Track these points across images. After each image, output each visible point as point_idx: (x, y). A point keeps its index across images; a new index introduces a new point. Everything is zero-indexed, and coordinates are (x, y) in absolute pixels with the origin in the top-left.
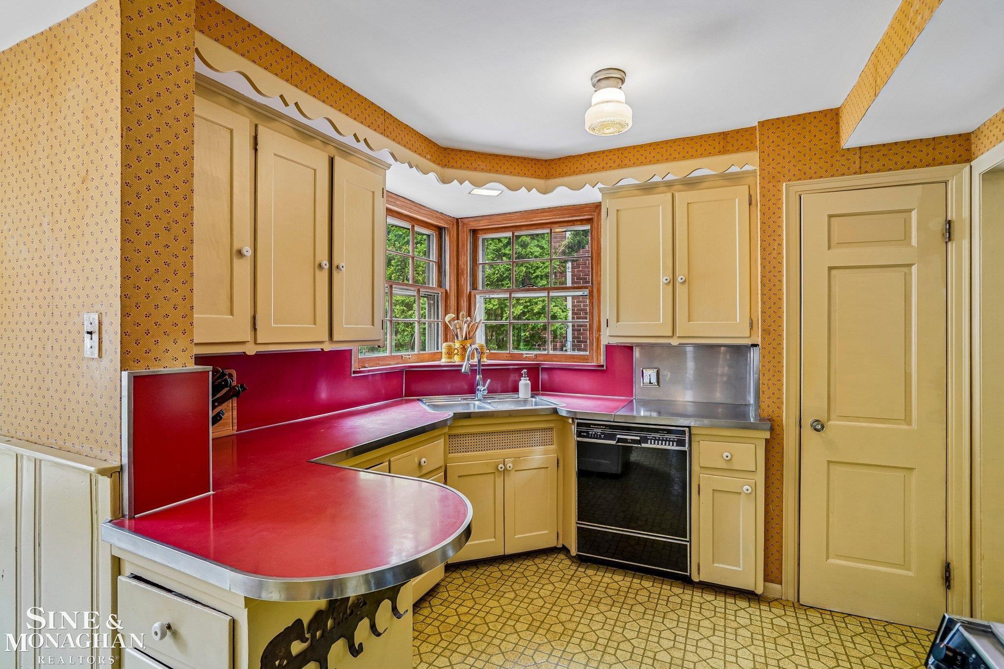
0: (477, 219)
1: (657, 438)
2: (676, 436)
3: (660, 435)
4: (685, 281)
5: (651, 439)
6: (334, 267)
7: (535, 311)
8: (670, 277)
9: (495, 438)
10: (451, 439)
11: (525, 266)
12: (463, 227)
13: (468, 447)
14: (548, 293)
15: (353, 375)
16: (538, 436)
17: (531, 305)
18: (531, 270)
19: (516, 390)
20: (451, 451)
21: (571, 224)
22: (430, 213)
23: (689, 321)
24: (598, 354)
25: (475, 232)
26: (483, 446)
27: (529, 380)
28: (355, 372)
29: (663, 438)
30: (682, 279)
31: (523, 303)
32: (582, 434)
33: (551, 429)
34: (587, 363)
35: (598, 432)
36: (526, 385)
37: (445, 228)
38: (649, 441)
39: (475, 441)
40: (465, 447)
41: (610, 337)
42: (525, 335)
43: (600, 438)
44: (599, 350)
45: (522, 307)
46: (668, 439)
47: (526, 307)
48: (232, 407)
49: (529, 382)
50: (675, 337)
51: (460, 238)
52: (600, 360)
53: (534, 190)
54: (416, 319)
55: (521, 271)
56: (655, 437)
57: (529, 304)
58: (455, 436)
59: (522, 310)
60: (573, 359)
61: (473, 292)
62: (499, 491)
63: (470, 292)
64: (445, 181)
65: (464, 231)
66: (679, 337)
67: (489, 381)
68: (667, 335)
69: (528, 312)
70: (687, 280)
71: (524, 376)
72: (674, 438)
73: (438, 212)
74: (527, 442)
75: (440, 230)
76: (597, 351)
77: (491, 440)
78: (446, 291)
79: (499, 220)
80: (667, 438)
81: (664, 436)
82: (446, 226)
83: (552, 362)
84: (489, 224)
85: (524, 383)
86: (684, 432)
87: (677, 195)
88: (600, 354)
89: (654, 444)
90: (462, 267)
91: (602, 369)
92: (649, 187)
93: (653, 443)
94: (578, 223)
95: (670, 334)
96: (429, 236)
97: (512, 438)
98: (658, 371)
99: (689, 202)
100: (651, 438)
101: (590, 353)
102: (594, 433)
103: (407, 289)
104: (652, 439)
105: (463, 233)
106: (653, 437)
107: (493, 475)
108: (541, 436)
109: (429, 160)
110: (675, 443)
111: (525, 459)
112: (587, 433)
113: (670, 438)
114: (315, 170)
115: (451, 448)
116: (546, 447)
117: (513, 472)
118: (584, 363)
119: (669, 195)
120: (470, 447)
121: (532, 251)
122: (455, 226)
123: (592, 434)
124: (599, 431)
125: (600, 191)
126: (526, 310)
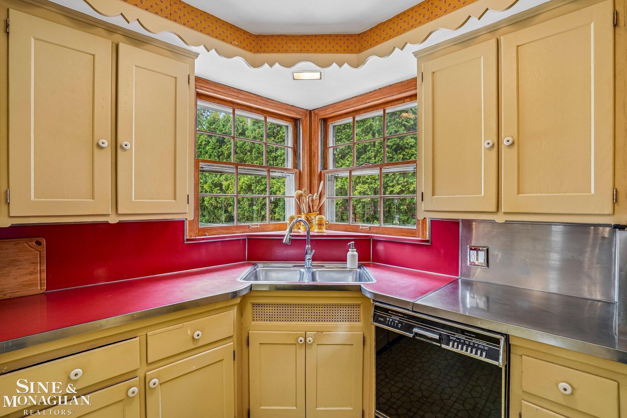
0: (324, 108)
1: (462, 341)
2: (487, 344)
3: (466, 338)
4: (513, 143)
5: (454, 341)
6: (119, 146)
7: (411, 190)
8: (493, 139)
9: (298, 310)
10: (255, 307)
11: (402, 154)
12: (315, 117)
13: (272, 316)
14: (381, 169)
15: (186, 243)
16: (344, 311)
17: (408, 184)
18: (407, 157)
19: (344, 260)
20: (255, 319)
21: (402, 101)
22: (279, 105)
23: (519, 193)
24: (424, 228)
25: (325, 121)
26: (287, 316)
27: (356, 251)
28: (188, 240)
29: (470, 342)
30: (508, 141)
31: (401, 183)
32: (380, 319)
33: (358, 306)
34: (414, 237)
35: (395, 320)
36: (353, 256)
37: (299, 119)
38: (451, 343)
39: (279, 311)
40: (269, 316)
41: (426, 212)
42: (404, 208)
43: (396, 327)
44: (425, 225)
45: (400, 186)
46: (476, 345)
47: (403, 186)
48: (40, 270)
49: (356, 253)
50: (499, 213)
51: (312, 126)
52: (426, 235)
53: (346, 65)
54: (267, 195)
55: (399, 158)
56: (460, 339)
57: (406, 184)
58: (259, 304)
59: (400, 188)
60: (402, 232)
61: (323, 171)
62: (301, 362)
63: (321, 172)
64: (255, 65)
65: (315, 120)
66: (505, 213)
67: (314, 251)
68: (489, 211)
69: (405, 190)
70: (516, 143)
71: (351, 247)
72: (484, 346)
73: (288, 105)
74: (332, 317)
75: (295, 121)
76: (423, 226)
77: (295, 311)
78: (300, 172)
79: (341, 106)
80: (474, 344)
81: (472, 340)
82: (299, 117)
83: (383, 234)
84: (333, 111)
85: (352, 254)
86: (497, 341)
87: (502, 39)
88: (426, 229)
89: (457, 348)
90: (314, 150)
91: (428, 244)
92: (467, 38)
93: (455, 346)
94: (408, 100)
95: (494, 209)
96: (287, 127)
97: (317, 311)
98: (487, 250)
99: (518, 44)
100: (454, 339)
101: (417, 228)
102: (391, 320)
103: (256, 170)
104: (456, 341)
105: (315, 122)
106: (457, 338)
107: (294, 346)
108: (347, 312)
109: (238, 46)
110: (484, 354)
111: (330, 334)
112: (385, 318)
113: (479, 345)
114: (94, 55)
115: (255, 316)
116: (352, 323)
117: (315, 346)
118: (411, 237)
119: (493, 42)
120: (273, 316)
121: (408, 142)
122: (308, 116)
123: (389, 321)
124: (397, 318)
125: (415, 56)
126: (404, 189)
